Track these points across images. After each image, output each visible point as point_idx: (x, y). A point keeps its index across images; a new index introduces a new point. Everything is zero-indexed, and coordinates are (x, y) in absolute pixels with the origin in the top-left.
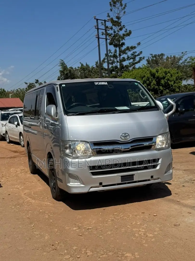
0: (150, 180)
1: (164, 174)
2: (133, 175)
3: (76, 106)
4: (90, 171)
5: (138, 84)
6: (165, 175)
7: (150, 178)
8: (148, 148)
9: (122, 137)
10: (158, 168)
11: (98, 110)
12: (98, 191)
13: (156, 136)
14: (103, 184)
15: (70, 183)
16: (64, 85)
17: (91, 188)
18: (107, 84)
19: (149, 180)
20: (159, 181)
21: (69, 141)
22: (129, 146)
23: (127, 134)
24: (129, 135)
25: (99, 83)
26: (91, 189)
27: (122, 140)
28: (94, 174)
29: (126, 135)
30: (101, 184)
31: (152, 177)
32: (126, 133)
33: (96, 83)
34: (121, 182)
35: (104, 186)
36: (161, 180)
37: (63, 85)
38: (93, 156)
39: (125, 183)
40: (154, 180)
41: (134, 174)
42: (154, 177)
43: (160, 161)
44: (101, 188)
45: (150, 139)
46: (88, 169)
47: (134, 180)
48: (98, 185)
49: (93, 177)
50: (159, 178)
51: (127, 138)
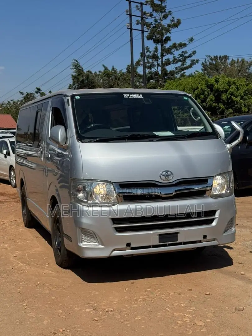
0: (202, 241)
1: (223, 234)
2: (176, 234)
3: (94, 128)
4: (113, 226)
5: (188, 99)
6: (225, 234)
7: (202, 239)
8: (201, 194)
9: (162, 176)
10: (214, 224)
11: (127, 136)
12: (124, 256)
13: (213, 177)
14: (132, 246)
15: (83, 243)
16: (79, 97)
17: (114, 250)
18: (143, 97)
19: (200, 242)
20: (215, 243)
21: (83, 179)
22: (172, 191)
23: (169, 173)
24: (172, 174)
25: (131, 96)
26: (114, 252)
27: (163, 180)
28: (118, 230)
29: (167, 174)
30: (128, 245)
31: (205, 237)
32: (167, 171)
33: (126, 96)
34: (159, 243)
35: (132, 249)
36: (218, 241)
37: (76, 97)
38: (118, 203)
39: (165, 245)
40: (208, 242)
41: (178, 232)
42: (208, 238)
43: (217, 215)
44: (129, 252)
45: (204, 181)
46: (110, 222)
47: (179, 241)
48: (125, 246)
49: (117, 234)
50: (215, 240)
51: (170, 177)
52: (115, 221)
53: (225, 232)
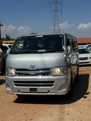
5: (62, 36)
10: (52, 87)
17: (15, 92)
24: (35, 66)
25: (39, 36)
31: (49, 91)
34: (30, 91)
35: (21, 92)
38: (16, 76)
41: (37, 88)
42: (50, 92)
45: (49, 69)
46: (13, 82)
47: (37, 92)
48: (18, 91)
49: (15, 86)
50: (54, 93)
51: (34, 67)
52: (15, 82)
53: (59, 90)
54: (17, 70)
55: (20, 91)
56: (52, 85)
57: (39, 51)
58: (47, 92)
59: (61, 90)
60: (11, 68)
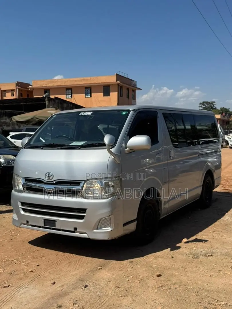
0: (75, 232)
1: (92, 230)
2: (54, 221)
4: (20, 207)
6: (95, 231)
9: (46, 176)
10: (83, 220)
13: (84, 181)
16: (55, 116)
17: (22, 223)
18: (91, 114)
20: (85, 236)
24: (53, 175)
25: (85, 113)
26: (22, 225)
27: (46, 179)
28: (24, 210)
29: (50, 175)
31: (76, 229)
33: (82, 114)
34: (44, 225)
36: (88, 235)
40: (80, 233)
41: (56, 220)
42: (78, 230)
45: (77, 183)
46: (20, 204)
47: (56, 228)
48: (25, 222)
49: (22, 212)
50: (86, 234)
51: (51, 177)
52: (23, 204)
53: (97, 229)
54: (27, 180)
55: (30, 223)
56: (82, 217)
57: (75, 143)
58: (73, 230)
59: (100, 228)
60: (18, 176)
